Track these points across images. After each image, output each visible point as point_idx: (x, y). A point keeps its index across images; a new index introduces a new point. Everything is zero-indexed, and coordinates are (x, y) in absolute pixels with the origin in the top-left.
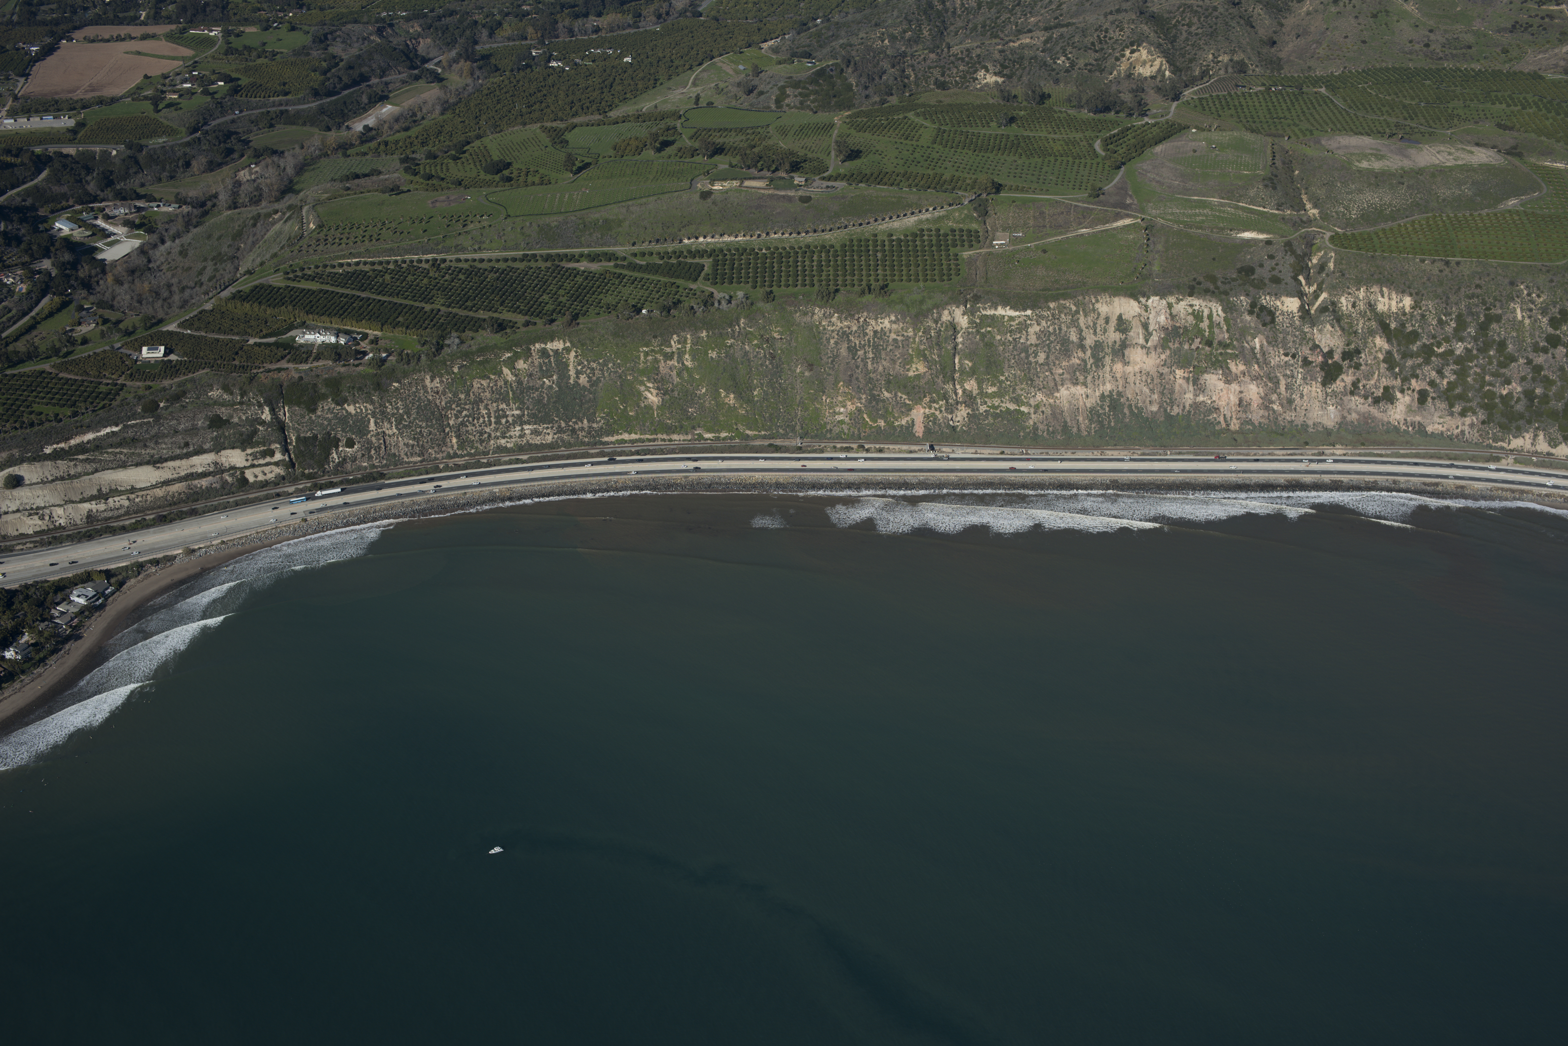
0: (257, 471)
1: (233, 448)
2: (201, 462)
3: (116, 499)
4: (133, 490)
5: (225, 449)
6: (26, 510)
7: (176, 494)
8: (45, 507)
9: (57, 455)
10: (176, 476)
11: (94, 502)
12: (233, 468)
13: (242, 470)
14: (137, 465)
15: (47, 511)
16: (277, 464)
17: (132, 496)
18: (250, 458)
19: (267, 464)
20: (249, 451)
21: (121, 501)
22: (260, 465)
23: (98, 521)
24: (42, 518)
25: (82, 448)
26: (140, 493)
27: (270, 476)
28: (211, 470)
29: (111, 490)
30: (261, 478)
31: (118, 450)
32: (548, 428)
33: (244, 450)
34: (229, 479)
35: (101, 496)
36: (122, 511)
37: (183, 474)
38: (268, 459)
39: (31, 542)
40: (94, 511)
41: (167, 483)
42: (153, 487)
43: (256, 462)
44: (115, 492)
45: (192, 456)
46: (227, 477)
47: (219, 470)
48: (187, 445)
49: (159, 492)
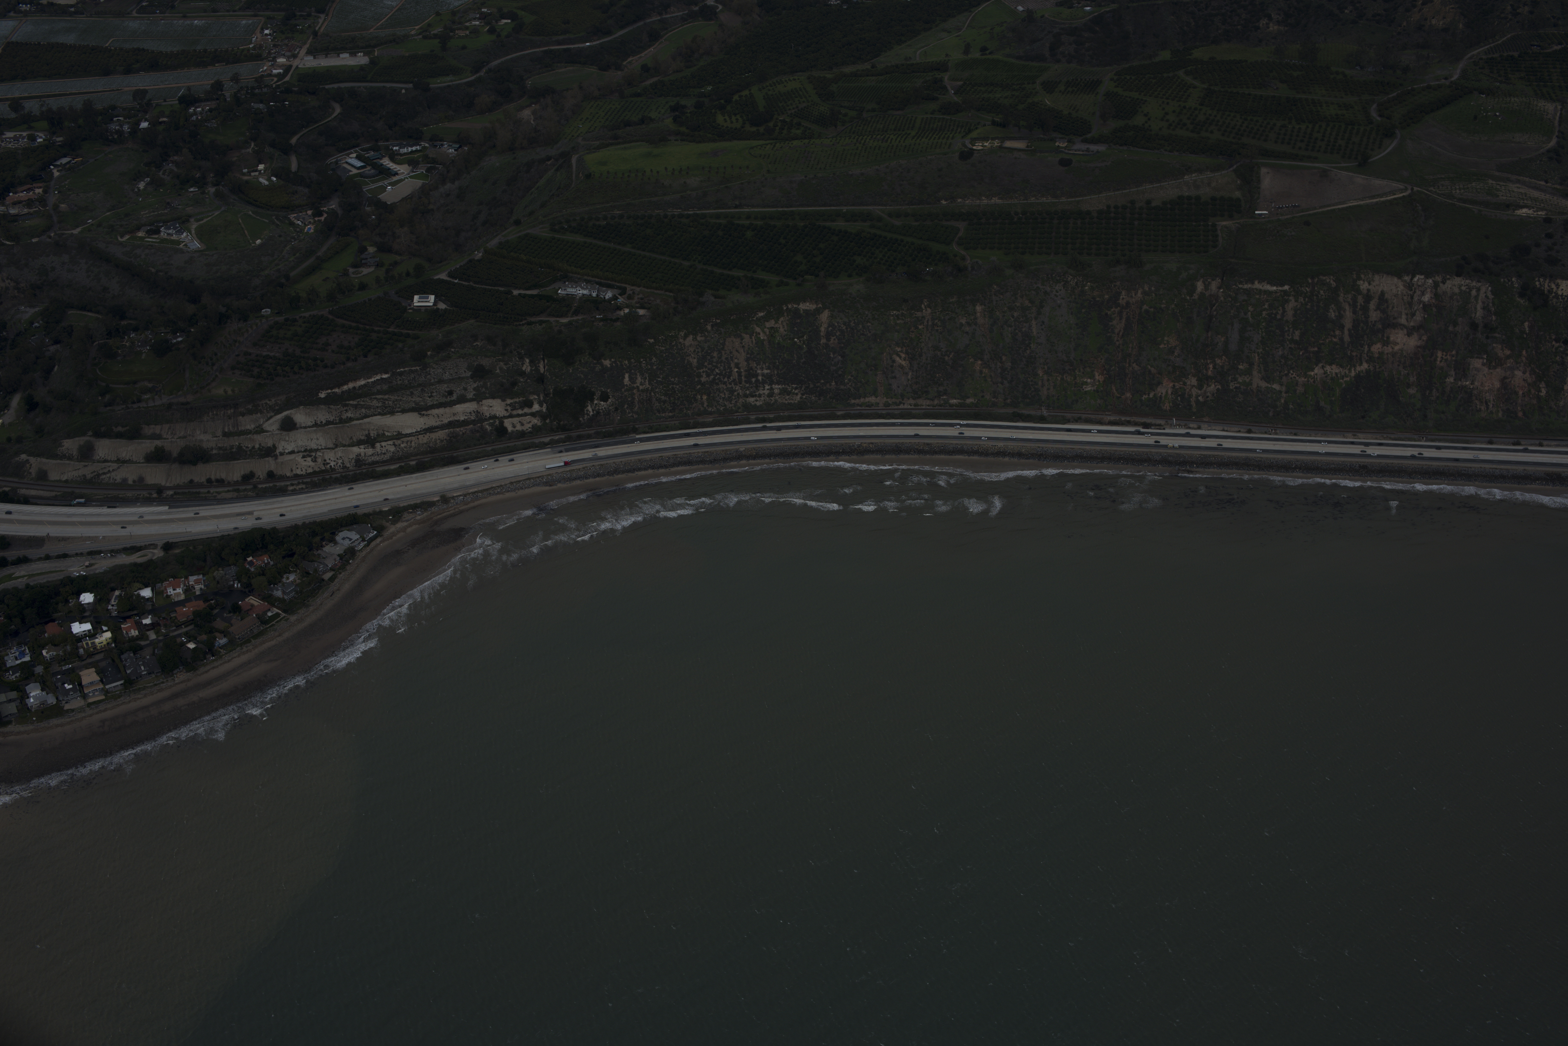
0: (515, 420)
1: (493, 398)
2: (463, 411)
3: (383, 444)
4: (399, 436)
5: (486, 398)
6: (301, 452)
7: (438, 441)
8: (317, 450)
9: (331, 401)
10: (439, 423)
11: (362, 447)
12: (494, 417)
13: (501, 419)
14: (404, 411)
15: (319, 454)
16: (533, 415)
17: (397, 442)
18: (509, 408)
19: (525, 415)
20: (509, 401)
21: (388, 447)
22: (518, 416)
23: (365, 464)
24: (315, 460)
25: (354, 394)
26: (405, 439)
27: (527, 427)
28: (473, 418)
29: (378, 435)
30: (519, 428)
31: (386, 397)
32: (796, 388)
33: (503, 400)
34: (489, 428)
35: (370, 441)
36: (387, 457)
37: (446, 421)
38: (526, 410)
39: (303, 483)
40: (363, 454)
41: (430, 430)
42: (418, 433)
43: (515, 412)
44: (381, 437)
45: (455, 405)
46: (487, 426)
47: (480, 418)
48: (450, 393)
49: (424, 439)
